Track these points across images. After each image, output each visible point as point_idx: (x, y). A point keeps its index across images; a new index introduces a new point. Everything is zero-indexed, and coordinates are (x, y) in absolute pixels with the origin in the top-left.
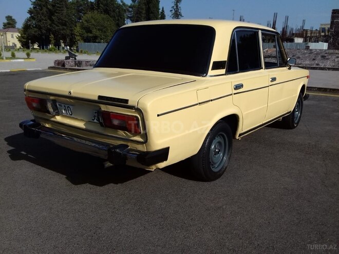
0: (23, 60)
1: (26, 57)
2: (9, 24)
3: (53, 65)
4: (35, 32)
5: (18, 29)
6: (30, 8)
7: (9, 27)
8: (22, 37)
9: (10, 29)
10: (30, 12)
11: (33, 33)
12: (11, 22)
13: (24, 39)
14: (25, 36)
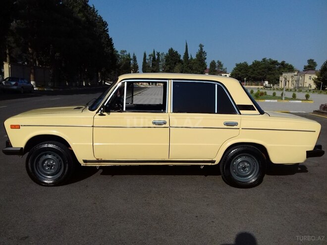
0: (301, 101)
1: (305, 99)
2: (309, 66)
3: (318, 108)
5: (316, 71)
7: (309, 70)
8: (318, 79)
9: (309, 71)
12: (312, 65)
14: (321, 78)
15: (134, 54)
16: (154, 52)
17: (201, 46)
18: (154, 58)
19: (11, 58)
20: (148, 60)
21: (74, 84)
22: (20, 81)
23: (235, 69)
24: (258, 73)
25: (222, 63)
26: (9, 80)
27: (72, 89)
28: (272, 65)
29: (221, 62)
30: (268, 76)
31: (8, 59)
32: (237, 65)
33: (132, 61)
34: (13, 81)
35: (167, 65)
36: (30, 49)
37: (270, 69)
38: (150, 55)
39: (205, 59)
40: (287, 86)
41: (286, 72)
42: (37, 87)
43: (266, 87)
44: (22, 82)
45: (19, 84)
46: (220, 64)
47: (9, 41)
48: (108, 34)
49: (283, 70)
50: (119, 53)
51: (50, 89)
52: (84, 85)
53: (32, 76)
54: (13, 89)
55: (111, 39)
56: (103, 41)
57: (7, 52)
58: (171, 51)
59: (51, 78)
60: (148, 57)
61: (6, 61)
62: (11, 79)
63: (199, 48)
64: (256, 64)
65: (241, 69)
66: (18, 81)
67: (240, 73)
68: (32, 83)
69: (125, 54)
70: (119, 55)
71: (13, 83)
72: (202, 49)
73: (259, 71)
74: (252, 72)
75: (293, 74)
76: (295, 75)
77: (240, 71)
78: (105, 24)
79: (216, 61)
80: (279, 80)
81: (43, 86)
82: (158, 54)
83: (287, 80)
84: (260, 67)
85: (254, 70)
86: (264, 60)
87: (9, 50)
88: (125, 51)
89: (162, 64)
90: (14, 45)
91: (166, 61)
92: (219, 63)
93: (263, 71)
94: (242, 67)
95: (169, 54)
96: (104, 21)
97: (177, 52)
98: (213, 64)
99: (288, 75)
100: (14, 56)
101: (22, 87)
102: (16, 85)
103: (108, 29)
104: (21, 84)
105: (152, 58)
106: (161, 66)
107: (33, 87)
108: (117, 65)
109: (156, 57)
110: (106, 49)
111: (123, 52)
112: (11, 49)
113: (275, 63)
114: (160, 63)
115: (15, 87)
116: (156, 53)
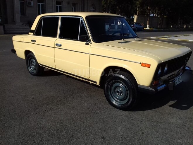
21: (177, 27)
42: (149, 28)
52: (185, 27)
53: (148, 22)
57: (138, 9)
61: (136, 14)
62: (136, 23)
81: (154, 27)
102: (133, 26)
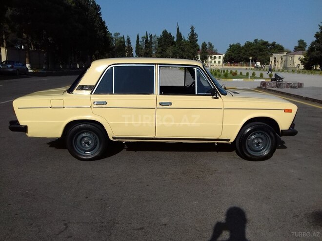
2: (299, 47)
3: (259, 85)
4: (317, 54)
6: (317, 33)
7: (299, 50)
8: (305, 59)
10: (317, 36)
11: (315, 55)
12: (302, 46)
13: (306, 61)
14: (308, 58)
15: (128, 37)
16: (147, 34)
17: (192, 28)
18: (147, 40)
19: (7, 43)
20: (141, 42)
21: (68, 67)
22: (15, 64)
23: (228, 50)
24: (250, 54)
25: (213, 45)
26: (6, 63)
27: (65, 71)
28: (262, 46)
29: (211, 44)
30: (259, 57)
31: (4, 44)
32: (231, 46)
33: (126, 44)
34: (9, 64)
35: (159, 47)
36: (24, 35)
37: (261, 50)
38: (142, 38)
39: (197, 41)
40: (277, 66)
41: (276, 53)
42: (32, 69)
43: (257, 67)
44: (17, 65)
45: (14, 66)
46: (211, 46)
47: (5, 27)
48: (101, 18)
49: (273, 51)
50: (113, 36)
51: (44, 71)
52: (78, 67)
53: (27, 60)
54: (9, 72)
55: (104, 22)
56: (96, 24)
57: (4, 37)
58: (165, 32)
59: (45, 61)
60: (141, 39)
61: (3, 46)
62: (7, 62)
63: (191, 30)
64: (248, 45)
65: (234, 50)
66: (14, 64)
67: (233, 54)
68: (28, 66)
69: (119, 36)
70: (112, 38)
71: (10, 66)
72: (193, 31)
73: (250, 52)
74: (244, 53)
75: (282, 55)
76: (284, 56)
77: (233, 52)
78: (97, 8)
79: (207, 43)
80: (269, 61)
81: (37, 69)
82: (151, 36)
83: (277, 61)
84: (251, 48)
85: (246, 51)
86: (256, 41)
87: (5, 36)
88: (119, 34)
89: (155, 45)
90: (9, 32)
91: (158, 43)
92: (210, 44)
93: (254, 52)
94: (235, 48)
95: (163, 35)
96: (97, 4)
97: (170, 34)
98: (204, 45)
99: (278, 56)
100: (10, 41)
101: (18, 70)
102: (12, 67)
103: (100, 13)
104: (16, 66)
105: (145, 40)
106: (153, 48)
107: (28, 70)
108: (111, 47)
109: (149, 39)
110: (98, 32)
111: (117, 34)
112: (7, 34)
113: (265, 44)
114: (152, 45)
115: (11, 70)
116: (149, 35)
